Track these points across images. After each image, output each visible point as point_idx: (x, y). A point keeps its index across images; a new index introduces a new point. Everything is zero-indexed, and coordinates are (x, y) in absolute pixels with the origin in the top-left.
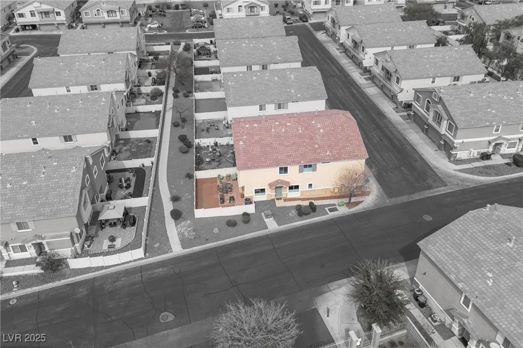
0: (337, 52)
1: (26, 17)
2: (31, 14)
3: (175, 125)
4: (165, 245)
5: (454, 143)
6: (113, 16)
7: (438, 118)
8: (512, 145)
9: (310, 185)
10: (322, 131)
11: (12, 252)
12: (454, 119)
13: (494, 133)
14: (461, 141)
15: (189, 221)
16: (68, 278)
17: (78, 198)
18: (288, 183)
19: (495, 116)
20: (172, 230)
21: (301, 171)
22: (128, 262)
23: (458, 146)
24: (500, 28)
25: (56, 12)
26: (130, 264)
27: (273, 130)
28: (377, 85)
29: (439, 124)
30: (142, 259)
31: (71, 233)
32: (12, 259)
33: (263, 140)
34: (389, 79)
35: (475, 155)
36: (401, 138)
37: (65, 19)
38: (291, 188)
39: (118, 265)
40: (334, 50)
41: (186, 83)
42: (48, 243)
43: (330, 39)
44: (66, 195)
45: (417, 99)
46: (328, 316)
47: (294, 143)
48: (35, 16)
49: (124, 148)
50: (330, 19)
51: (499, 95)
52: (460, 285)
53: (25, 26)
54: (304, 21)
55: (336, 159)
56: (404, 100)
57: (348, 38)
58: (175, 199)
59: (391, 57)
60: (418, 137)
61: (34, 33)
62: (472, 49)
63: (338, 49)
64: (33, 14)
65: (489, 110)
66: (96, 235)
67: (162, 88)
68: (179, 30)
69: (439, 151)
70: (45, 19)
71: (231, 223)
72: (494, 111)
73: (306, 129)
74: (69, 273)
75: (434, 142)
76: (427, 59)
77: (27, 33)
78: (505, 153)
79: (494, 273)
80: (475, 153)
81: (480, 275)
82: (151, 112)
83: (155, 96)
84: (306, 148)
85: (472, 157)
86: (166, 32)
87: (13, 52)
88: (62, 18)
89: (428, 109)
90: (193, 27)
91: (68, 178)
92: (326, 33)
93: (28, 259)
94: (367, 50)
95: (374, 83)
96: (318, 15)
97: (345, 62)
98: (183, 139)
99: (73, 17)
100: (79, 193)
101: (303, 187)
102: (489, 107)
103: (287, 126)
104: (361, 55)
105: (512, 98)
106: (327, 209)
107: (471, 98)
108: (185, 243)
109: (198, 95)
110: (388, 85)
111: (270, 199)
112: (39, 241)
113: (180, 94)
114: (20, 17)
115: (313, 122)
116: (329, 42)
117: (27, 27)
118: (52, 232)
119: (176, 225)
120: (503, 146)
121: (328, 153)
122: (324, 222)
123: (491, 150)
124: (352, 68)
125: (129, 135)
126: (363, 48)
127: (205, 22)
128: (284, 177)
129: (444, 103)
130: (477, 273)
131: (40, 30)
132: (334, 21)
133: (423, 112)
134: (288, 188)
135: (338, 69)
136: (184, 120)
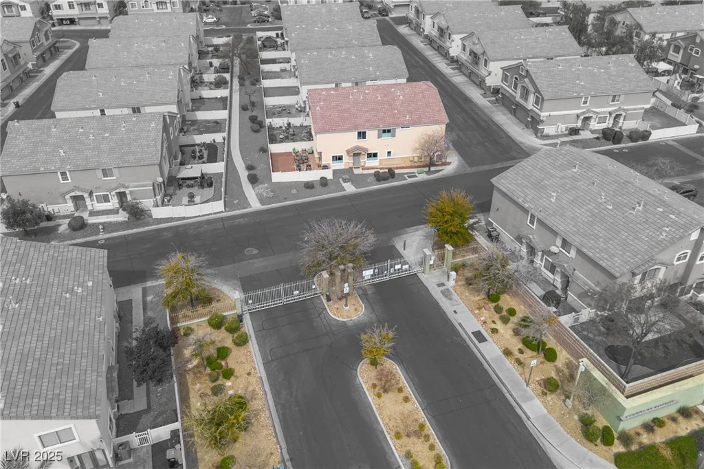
0: (422, 45)
1: (63, 9)
2: (69, 5)
3: (244, 108)
4: (245, 202)
5: (540, 116)
6: (163, 8)
7: (525, 93)
8: (602, 120)
9: (389, 153)
10: (401, 97)
11: (96, 202)
12: (540, 90)
13: (582, 105)
14: (547, 114)
15: (266, 185)
16: (151, 225)
17: (160, 148)
18: (367, 150)
19: (583, 87)
20: (250, 192)
21: (379, 137)
22: (208, 215)
23: (545, 119)
24: (605, 15)
25: (98, 4)
26: (211, 216)
27: (351, 97)
28: (464, 74)
29: (526, 99)
30: (222, 212)
31: (153, 184)
32: (95, 210)
33: (341, 106)
34: (477, 63)
35: (563, 130)
36: (487, 120)
37: (108, 12)
38: (370, 156)
39: (199, 216)
40: (417, 42)
41: (251, 73)
42: (131, 192)
43: (414, 32)
44: (148, 146)
45: (505, 78)
46: (404, 249)
47: (373, 109)
48: (74, 8)
49: (192, 128)
50: (413, 9)
51: (589, 68)
52: (526, 205)
53: (62, 20)
54: (383, 15)
55: (416, 123)
56: (492, 85)
57: (434, 27)
58: (250, 168)
59: (478, 39)
60: (505, 118)
61: (73, 28)
62: (567, 30)
63: (422, 42)
64: (71, 6)
65: (578, 82)
66: (174, 194)
67: (227, 76)
68: (239, 24)
69: (526, 129)
70: (84, 12)
71: (309, 186)
72: (583, 83)
73: (386, 96)
74: (152, 221)
75: (522, 122)
76: (518, 40)
77: (65, 28)
78: (596, 128)
79: (557, 192)
80: (563, 128)
81: (545, 196)
82: (216, 98)
83: (220, 84)
84: (385, 113)
85: (560, 133)
86: (224, 27)
87: (55, 44)
88: (105, 11)
89: (515, 87)
90: (255, 22)
91: (148, 131)
92: (409, 26)
93: (111, 210)
94: (454, 37)
95: (461, 72)
96: (400, 9)
97: (430, 54)
98: (253, 119)
99: (116, 11)
100: (160, 144)
101: (382, 155)
102: (578, 79)
103: (365, 94)
104: (448, 44)
105: (602, 71)
106: (406, 176)
107: (560, 71)
108: (262, 200)
109: (267, 83)
110: (476, 70)
111: (347, 167)
112: (122, 190)
113: (247, 83)
114: (56, 9)
115: (393, 90)
116: (412, 35)
117: (64, 22)
118: (136, 181)
119: (253, 188)
120: (592, 120)
121: (407, 118)
122: (402, 186)
123: (579, 124)
124: (438, 59)
125: (196, 116)
126: (450, 34)
127: (269, 17)
128: (362, 143)
129: (531, 76)
130: (542, 194)
131: (79, 24)
132: (418, 10)
133: (511, 91)
134: (366, 155)
135: (422, 60)
136: (253, 104)
